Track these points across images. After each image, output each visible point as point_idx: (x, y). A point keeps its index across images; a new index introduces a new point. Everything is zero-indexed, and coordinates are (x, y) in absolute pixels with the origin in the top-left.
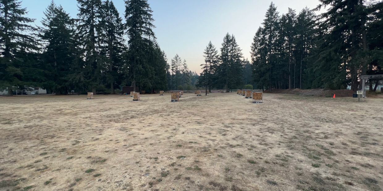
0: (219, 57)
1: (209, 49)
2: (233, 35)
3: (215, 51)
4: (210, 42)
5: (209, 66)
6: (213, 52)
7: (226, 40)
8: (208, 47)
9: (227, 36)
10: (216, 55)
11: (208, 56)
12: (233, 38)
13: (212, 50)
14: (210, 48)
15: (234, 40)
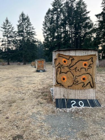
0: (16, 33)
1: (5, 24)
2: (27, 15)
3: (11, 27)
4: (7, 18)
5: (7, 40)
6: (10, 28)
7: (21, 18)
8: (5, 22)
9: (23, 15)
10: (13, 31)
11: (5, 31)
12: (28, 17)
13: (9, 26)
14: (7, 24)
15: (29, 20)
